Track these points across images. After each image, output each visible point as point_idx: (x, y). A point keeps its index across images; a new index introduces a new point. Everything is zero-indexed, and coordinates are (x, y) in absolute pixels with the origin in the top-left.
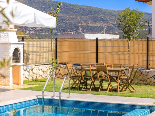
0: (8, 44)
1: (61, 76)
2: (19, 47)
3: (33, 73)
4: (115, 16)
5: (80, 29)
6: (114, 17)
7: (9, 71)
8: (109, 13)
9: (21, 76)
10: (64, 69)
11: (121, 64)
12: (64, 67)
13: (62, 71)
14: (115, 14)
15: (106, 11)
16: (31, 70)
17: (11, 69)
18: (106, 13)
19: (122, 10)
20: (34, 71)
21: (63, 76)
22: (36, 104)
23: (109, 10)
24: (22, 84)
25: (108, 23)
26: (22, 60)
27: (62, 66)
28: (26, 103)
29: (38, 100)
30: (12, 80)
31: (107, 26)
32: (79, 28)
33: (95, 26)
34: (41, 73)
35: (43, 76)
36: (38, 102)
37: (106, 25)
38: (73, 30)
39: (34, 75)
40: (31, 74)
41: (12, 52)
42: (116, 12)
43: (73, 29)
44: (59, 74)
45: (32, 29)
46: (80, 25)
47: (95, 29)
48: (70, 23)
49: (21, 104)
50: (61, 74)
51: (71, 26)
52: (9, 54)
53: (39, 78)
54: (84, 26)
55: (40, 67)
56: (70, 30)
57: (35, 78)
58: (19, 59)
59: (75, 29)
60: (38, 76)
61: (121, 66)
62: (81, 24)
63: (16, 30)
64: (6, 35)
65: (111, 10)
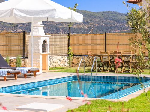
0: (39, 37)
1: (74, 65)
2: (47, 39)
3: (53, 62)
4: (95, 17)
5: (61, 30)
6: (95, 19)
7: (40, 59)
8: (89, 15)
9: (47, 63)
10: (77, 59)
11: (131, 52)
12: (77, 57)
13: (75, 61)
14: (96, 16)
15: (87, 12)
16: (52, 60)
17: (41, 56)
18: (86, 15)
19: (103, 12)
20: (54, 60)
21: (76, 65)
22: (72, 80)
23: (89, 12)
24: (48, 69)
25: (88, 24)
26: (48, 50)
27: (75, 56)
28: (66, 78)
29: (73, 77)
30: (42, 66)
31: (88, 28)
32: (59, 29)
33: (76, 28)
34: (59, 62)
35: (60, 65)
36: (73, 79)
37: (86, 27)
38: (54, 32)
39: (54, 63)
40: (52, 63)
41: (42, 43)
42: (96, 13)
43: (54, 30)
44: (73, 63)
45: (13, 32)
46: (60, 26)
47: (75, 30)
48: (51, 24)
49: (63, 79)
50: (74, 63)
51: (52, 28)
52: (39, 45)
53: (57, 67)
54: (65, 28)
55: (58, 57)
56: (51, 32)
57: (54, 66)
58: (46, 49)
59: (56, 31)
60: (57, 64)
61: (131, 53)
62: (62, 25)
63: (44, 25)
64: (36, 29)
65: (91, 12)
